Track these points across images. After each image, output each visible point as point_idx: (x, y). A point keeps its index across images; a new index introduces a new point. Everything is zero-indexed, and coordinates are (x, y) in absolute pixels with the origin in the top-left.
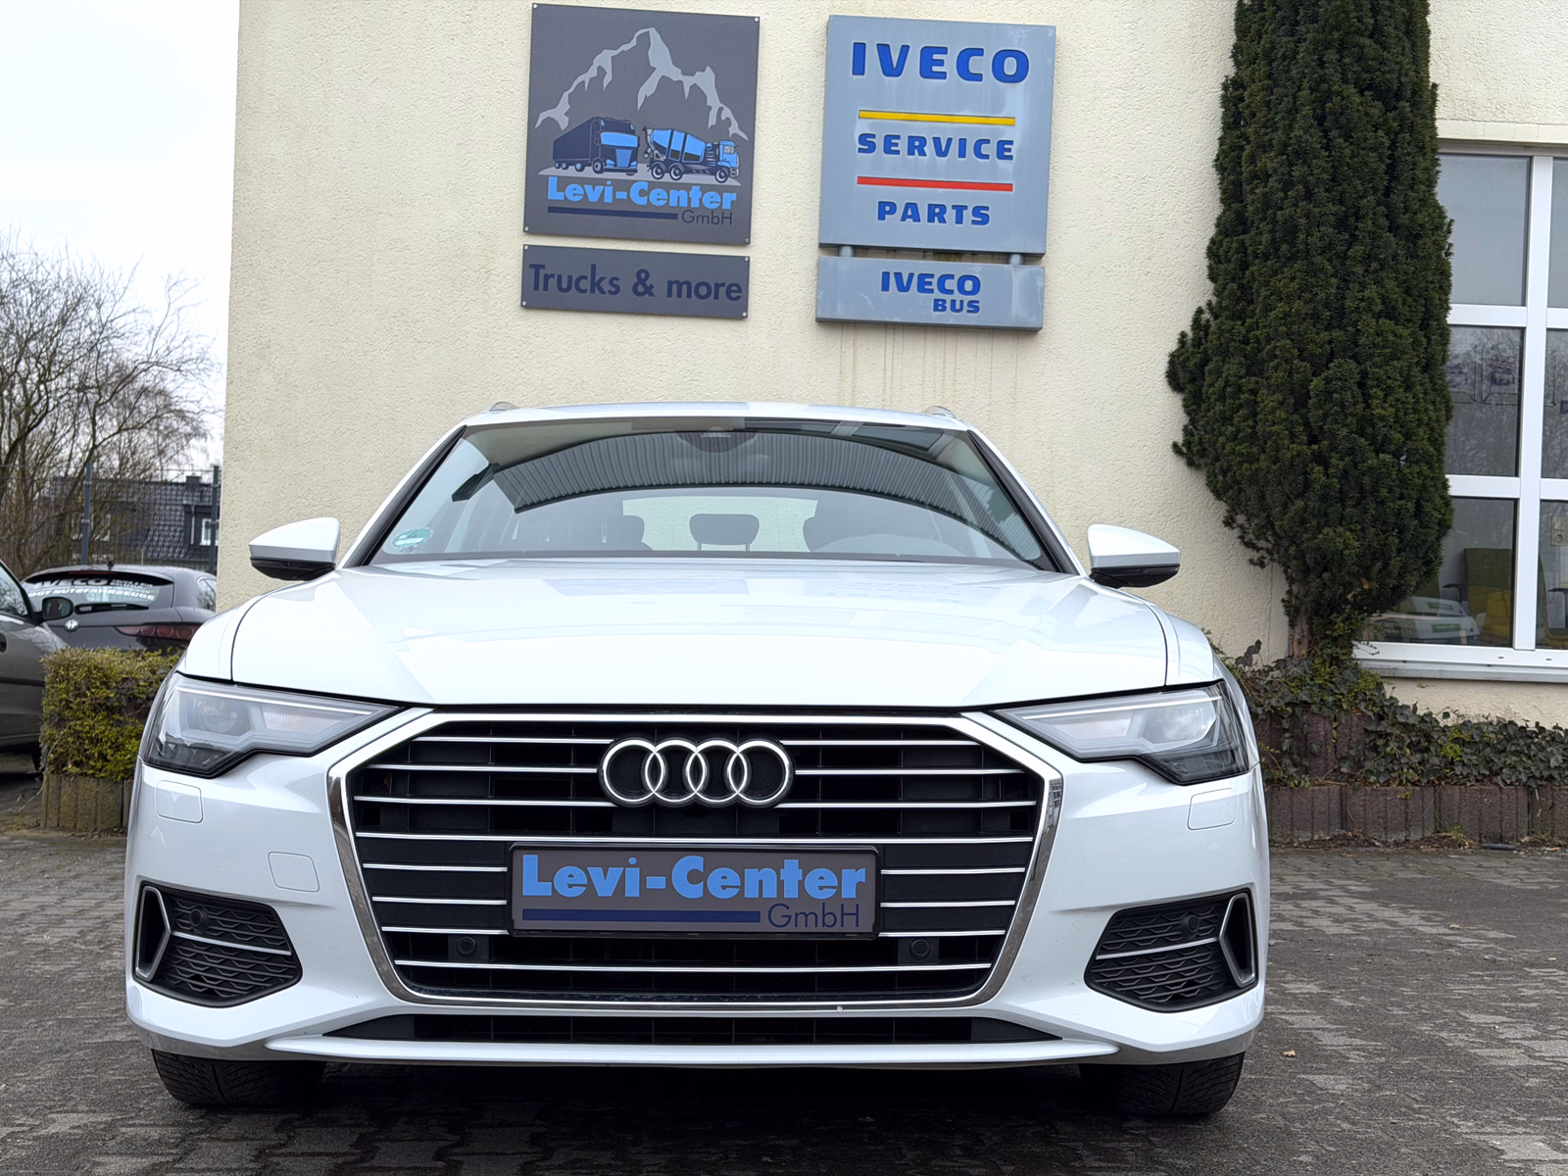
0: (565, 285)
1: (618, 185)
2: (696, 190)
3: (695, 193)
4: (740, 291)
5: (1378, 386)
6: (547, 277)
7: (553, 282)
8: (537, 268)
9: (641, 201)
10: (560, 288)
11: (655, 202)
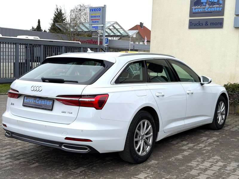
0: (195, 25)
1: (203, 8)
2: (216, 8)
3: (215, 8)
4: (222, 23)
6: (192, 24)
7: (193, 24)
8: (191, 22)
9: (207, 10)
10: (194, 25)
11: (209, 10)
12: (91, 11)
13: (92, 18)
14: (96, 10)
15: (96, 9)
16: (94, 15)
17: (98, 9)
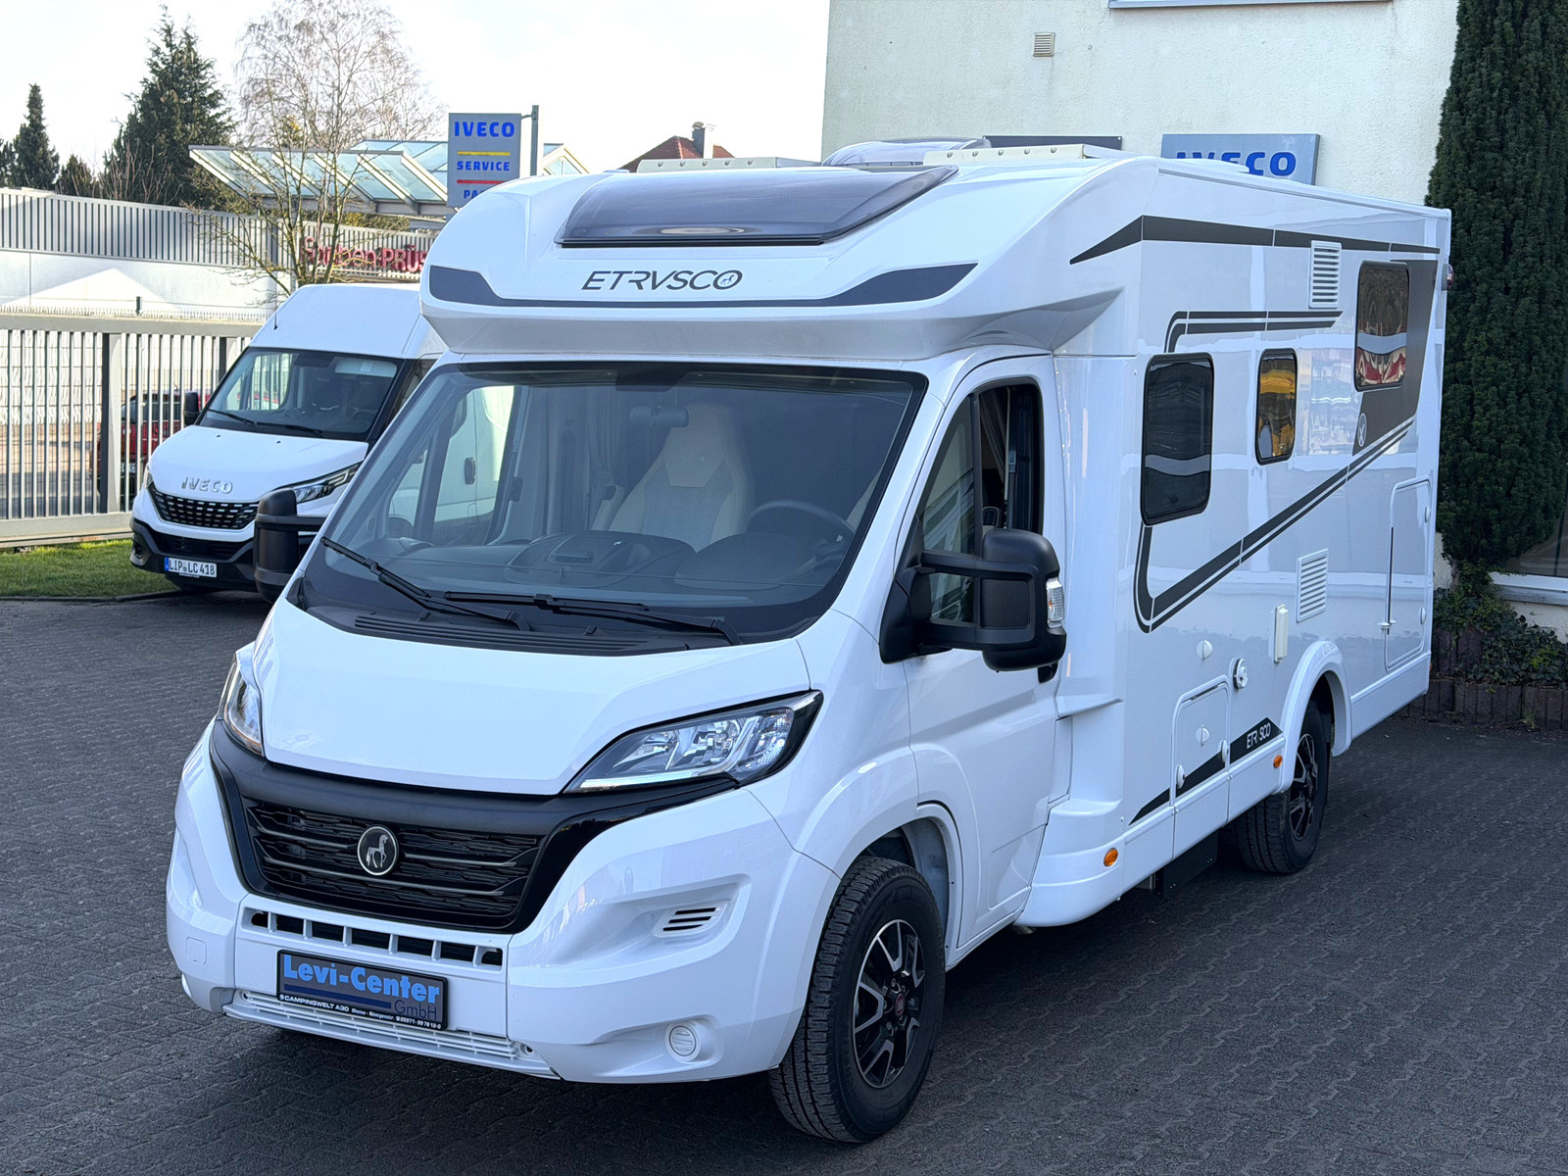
5: (1480, 405)
12: (457, 134)
13: (465, 175)
14: (487, 131)
15: (488, 128)
16: (474, 155)
17: (501, 125)
